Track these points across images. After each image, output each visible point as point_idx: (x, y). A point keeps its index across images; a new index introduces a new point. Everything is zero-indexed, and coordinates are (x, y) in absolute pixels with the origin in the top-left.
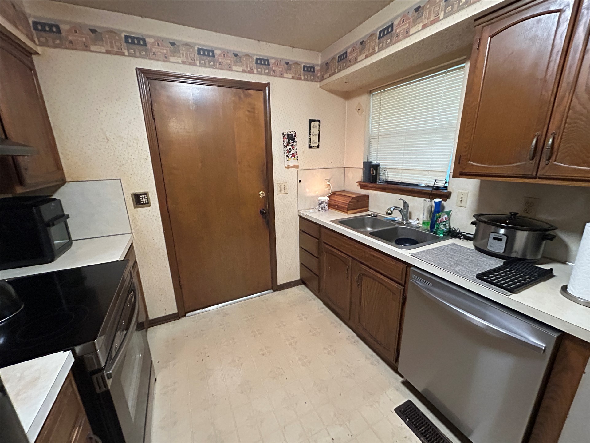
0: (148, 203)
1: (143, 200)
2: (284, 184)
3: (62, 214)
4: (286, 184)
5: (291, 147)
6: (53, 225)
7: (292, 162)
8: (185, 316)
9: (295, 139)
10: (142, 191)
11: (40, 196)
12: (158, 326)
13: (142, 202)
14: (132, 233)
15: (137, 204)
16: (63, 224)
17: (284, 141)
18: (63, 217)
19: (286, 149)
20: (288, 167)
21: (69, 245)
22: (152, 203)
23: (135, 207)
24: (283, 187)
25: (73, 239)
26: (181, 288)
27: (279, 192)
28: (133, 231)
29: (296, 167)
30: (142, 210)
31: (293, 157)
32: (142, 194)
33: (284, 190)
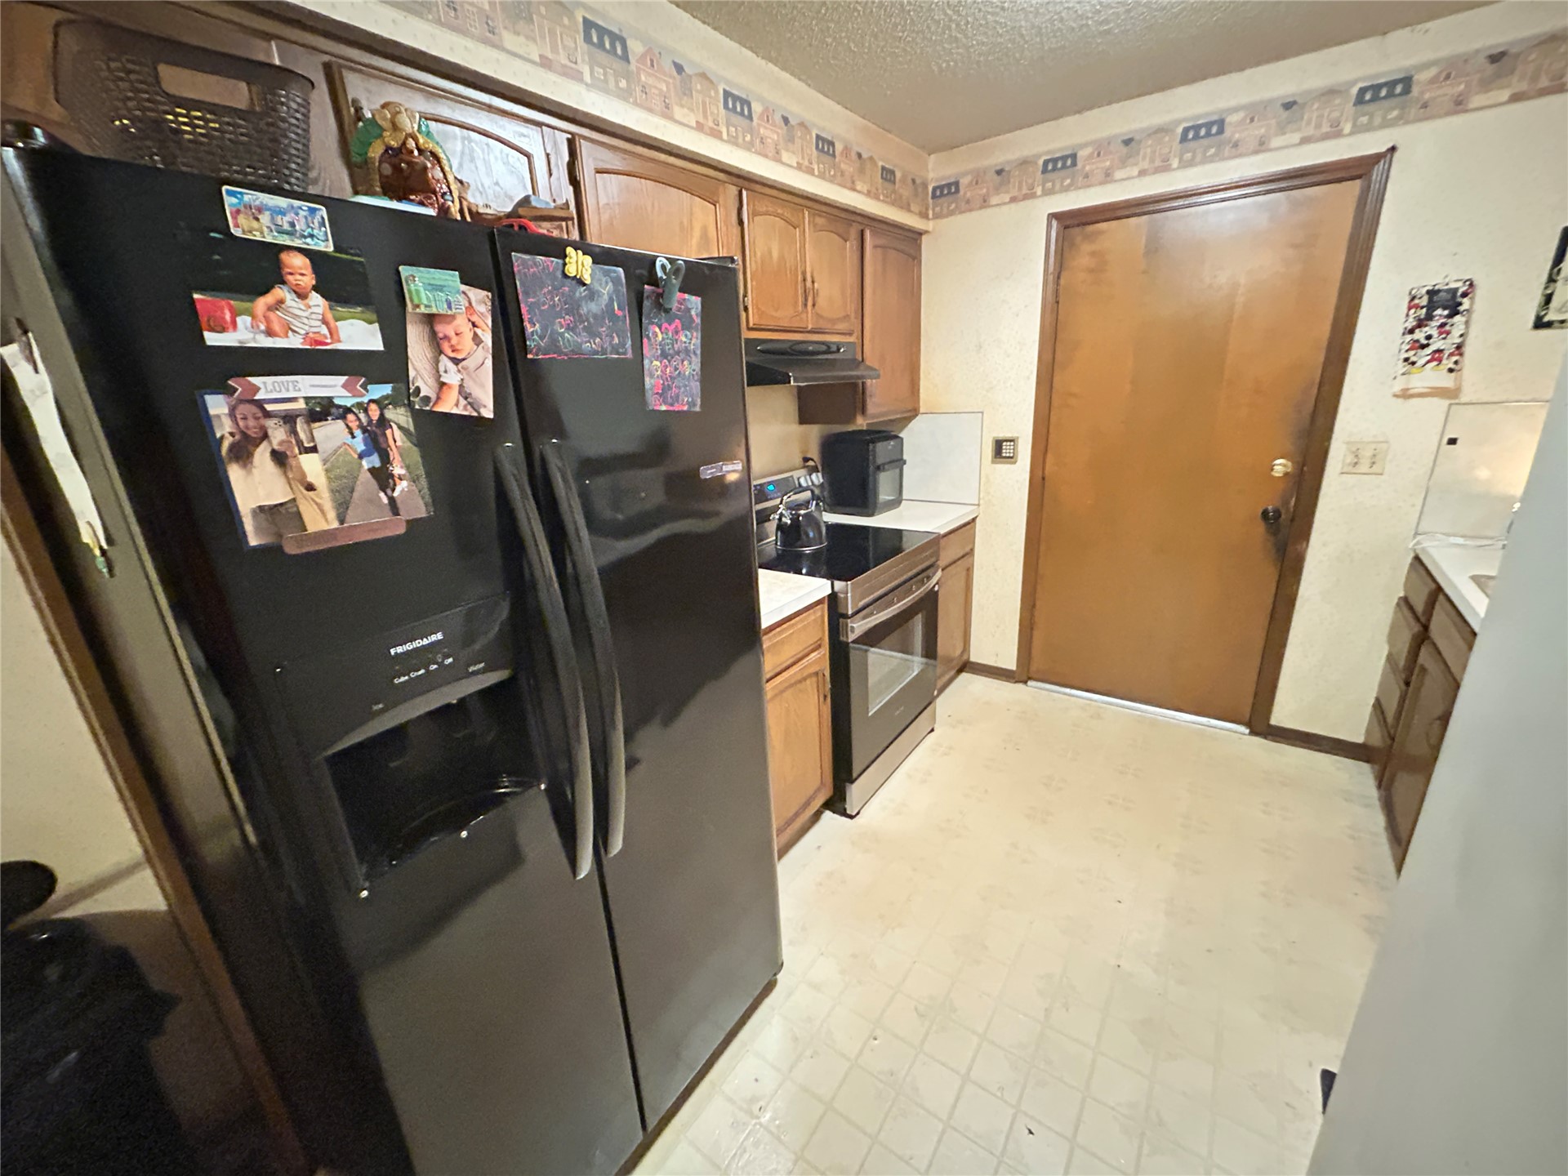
0: (1012, 458)
1: (1007, 450)
2: (1374, 446)
3: (899, 457)
4: (1385, 446)
5: (1435, 333)
6: (884, 470)
7: (1432, 376)
8: (1025, 682)
9: (1460, 304)
10: (1008, 435)
11: (884, 432)
12: (979, 677)
13: (1004, 455)
14: (979, 505)
15: (996, 457)
16: (898, 471)
17: (1407, 315)
18: (899, 462)
19: (1409, 338)
20: (1405, 395)
21: (897, 502)
22: (1020, 457)
23: (993, 462)
24: (1367, 453)
25: (904, 497)
26: (1032, 629)
27: (1350, 469)
28: (981, 502)
29: (1450, 394)
30: (1002, 468)
31: (1435, 363)
32: (1007, 441)
33: (1369, 460)
